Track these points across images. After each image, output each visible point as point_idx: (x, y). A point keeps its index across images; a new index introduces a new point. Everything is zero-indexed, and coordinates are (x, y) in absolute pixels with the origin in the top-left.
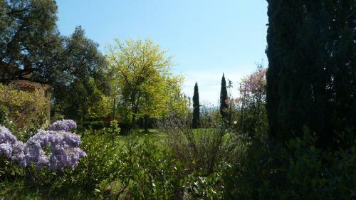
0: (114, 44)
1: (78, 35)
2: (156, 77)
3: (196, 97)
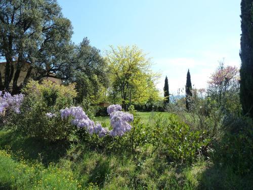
0: (109, 49)
1: (85, 43)
2: (139, 73)
3: (166, 88)
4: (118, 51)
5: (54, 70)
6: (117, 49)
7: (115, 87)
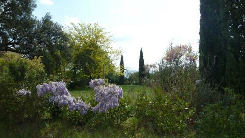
1: (47, 18)
3: (122, 63)
4: (80, 28)
5: (13, 44)
6: (80, 26)
7: (76, 62)
